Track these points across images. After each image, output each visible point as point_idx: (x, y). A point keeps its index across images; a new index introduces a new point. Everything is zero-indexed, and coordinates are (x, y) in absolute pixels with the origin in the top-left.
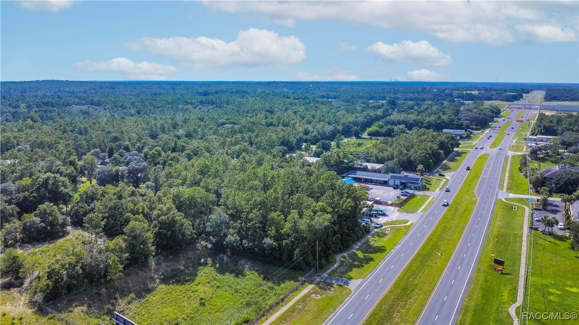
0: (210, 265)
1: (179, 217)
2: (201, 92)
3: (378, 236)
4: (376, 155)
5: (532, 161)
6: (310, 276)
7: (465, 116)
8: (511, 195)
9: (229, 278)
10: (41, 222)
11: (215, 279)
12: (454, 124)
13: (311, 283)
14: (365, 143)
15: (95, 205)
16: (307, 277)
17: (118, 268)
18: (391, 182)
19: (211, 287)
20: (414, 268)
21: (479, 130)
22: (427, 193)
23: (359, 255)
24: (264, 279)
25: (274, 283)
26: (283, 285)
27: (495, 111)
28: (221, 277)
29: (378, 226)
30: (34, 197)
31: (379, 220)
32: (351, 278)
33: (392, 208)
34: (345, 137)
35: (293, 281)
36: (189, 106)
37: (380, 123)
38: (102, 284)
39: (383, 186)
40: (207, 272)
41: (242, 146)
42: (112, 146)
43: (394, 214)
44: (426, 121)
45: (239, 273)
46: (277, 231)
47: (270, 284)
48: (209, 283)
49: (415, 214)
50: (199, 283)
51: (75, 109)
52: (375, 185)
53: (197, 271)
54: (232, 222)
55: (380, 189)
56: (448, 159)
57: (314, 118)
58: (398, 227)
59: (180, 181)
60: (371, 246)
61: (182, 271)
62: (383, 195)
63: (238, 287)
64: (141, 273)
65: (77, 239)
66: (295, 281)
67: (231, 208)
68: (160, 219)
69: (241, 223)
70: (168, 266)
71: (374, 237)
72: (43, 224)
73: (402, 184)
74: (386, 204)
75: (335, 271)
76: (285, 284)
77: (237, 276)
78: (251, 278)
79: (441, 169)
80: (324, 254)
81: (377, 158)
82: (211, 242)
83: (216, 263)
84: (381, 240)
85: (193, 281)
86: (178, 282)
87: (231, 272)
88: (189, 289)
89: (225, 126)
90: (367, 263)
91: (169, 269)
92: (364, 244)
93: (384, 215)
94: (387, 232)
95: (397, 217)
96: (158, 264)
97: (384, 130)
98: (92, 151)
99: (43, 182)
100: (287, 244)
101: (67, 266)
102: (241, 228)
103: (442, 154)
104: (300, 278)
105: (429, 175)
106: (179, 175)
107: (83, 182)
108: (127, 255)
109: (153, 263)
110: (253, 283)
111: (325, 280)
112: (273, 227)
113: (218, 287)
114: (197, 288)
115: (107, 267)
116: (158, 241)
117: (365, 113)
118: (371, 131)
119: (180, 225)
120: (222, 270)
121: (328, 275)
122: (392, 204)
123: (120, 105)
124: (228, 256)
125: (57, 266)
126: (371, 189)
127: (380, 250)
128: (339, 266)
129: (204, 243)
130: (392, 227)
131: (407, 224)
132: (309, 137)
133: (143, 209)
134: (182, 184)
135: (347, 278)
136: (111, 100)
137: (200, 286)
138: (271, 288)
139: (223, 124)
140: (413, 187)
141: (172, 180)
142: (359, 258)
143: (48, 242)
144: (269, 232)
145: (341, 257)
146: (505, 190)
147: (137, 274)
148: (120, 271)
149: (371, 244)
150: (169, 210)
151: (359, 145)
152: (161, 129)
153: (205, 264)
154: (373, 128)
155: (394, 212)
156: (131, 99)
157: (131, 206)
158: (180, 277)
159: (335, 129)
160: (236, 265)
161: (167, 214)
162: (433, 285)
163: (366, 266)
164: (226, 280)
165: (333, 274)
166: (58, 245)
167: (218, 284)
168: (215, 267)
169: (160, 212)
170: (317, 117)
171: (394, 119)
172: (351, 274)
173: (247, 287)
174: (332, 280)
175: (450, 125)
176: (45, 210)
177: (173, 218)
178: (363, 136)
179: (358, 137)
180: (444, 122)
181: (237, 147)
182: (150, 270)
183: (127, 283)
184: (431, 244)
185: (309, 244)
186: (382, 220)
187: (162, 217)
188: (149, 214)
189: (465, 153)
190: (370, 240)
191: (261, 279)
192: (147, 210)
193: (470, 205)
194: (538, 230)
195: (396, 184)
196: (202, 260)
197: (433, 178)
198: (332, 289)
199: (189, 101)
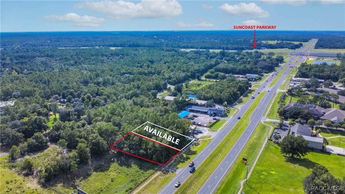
0: (116, 162)
1: (101, 140)
2: (112, 45)
3: (195, 145)
4: (204, 95)
5: (288, 96)
6: (160, 167)
7: (260, 65)
8: (268, 120)
9: (124, 168)
10: (36, 142)
11: (118, 169)
12: (253, 70)
13: (160, 171)
14: (202, 84)
15: (60, 132)
16: (159, 168)
17: (75, 166)
18: (209, 112)
19: (116, 173)
20: (207, 163)
21: (267, 73)
22: (225, 118)
23: (184, 156)
24: (140, 169)
25: (144, 171)
26: (148, 172)
27: (280, 59)
28: (121, 168)
29: (196, 140)
30: (30, 128)
31: (198, 135)
32: (178, 168)
33: (206, 128)
34: (192, 79)
35: (152, 170)
36: (105, 58)
37: (212, 70)
38: (68, 173)
39: (205, 114)
40: (114, 166)
41: (133, 91)
42: (64, 92)
43: (206, 132)
44: (238, 69)
45: (129, 166)
46: (146, 146)
47: (142, 171)
48: (115, 171)
49: (216, 132)
50: (111, 171)
51: (39, 60)
52: (201, 113)
53: (110, 165)
54: (126, 141)
55: (203, 116)
56: (243, 95)
57: (175, 68)
58: (206, 140)
59: (101, 118)
60: (191, 151)
61: (103, 165)
62: (203, 120)
63: (128, 173)
64: (85, 167)
65: (53, 149)
66: (153, 170)
67: (125, 134)
68: (92, 141)
69: (130, 142)
70: (97, 163)
71: (193, 146)
72: (37, 143)
73: (214, 113)
74: (204, 126)
75: (171, 164)
76: (149, 171)
77: (128, 167)
78: (135, 168)
79: (237, 102)
80: (168, 156)
81: (204, 97)
82: (116, 151)
83: (119, 161)
84: (196, 147)
85: (108, 170)
86: (102, 171)
87: (125, 165)
88: (106, 174)
89: (125, 75)
90: (187, 160)
91: (97, 164)
92: (187, 150)
93: (201, 133)
94: (200, 143)
95: (207, 134)
96: (92, 162)
97: (213, 75)
98: (54, 96)
99: (34, 121)
100: (150, 153)
101: (53, 166)
102: (130, 144)
103: (239, 94)
104: (156, 168)
105: (230, 107)
106: (100, 114)
107: (51, 115)
108: (79, 159)
109: (90, 162)
110: (135, 170)
111: (166, 169)
112: (144, 145)
113: (119, 173)
114: (110, 173)
115: (70, 166)
116: (92, 151)
117: (205, 63)
118: (206, 75)
119: (102, 144)
120: (121, 165)
121: (168, 166)
122: (207, 126)
123: (64, 57)
124: (124, 157)
125: (49, 167)
126: (198, 116)
127: (194, 153)
128: (173, 162)
129: (113, 151)
130: (203, 140)
131: (210, 138)
132: (171, 81)
133: (84, 135)
134: (102, 120)
135: (176, 168)
136: (59, 53)
137: (111, 172)
138: (143, 173)
139: (124, 74)
140: (219, 115)
141: (97, 117)
142: (184, 157)
143: (40, 152)
144: (142, 147)
145: (176, 157)
146: (266, 116)
147: (83, 167)
148: (76, 167)
149: (191, 150)
150: (97, 136)
151: (199, 85)
152: (89, 77)
153: (114, 161)
154: (208, 73)
155: (206, 130)
156: (70, 53)
157: (78, 134)
158: (102, 168)
159: (186, 75)
160: (127, 162)
161: (96, 139)
162: (212, 171)
163: (186, 162)
164: (123, 169)
165: (170, 166)
166: (45, 153)
167: (119, 171)
168: (118, 163)
169: (92, 138)
170: (177, 67)
171: (221, 67)
172: (178, 166)
173: (132, 173)
174: (169, 169)
175: (250, 71)
176: (37, 136)
177: (98, 141)
178: (202, 79)
179: (199, 80)
180: (247, 69)
181: (131, 92)
182: (89, 166)
183: (79, 172)
184: (219, 149)
185: (160, 152)
186: (199, 136)
187: (94, 140)
188: (87, 138)
189: (254, 91)
190: (191, 148)
191: (138, 168)
192: (86, 135)
193: (245, 126)
194: (272, 141)
195: (211, 113)
196: (112, 159)
197: (232, 109)
198: (169, 173)
199: (105, 54)
